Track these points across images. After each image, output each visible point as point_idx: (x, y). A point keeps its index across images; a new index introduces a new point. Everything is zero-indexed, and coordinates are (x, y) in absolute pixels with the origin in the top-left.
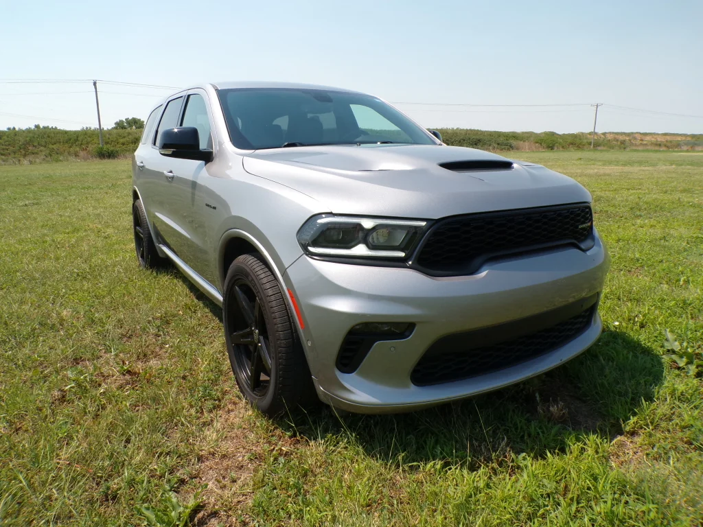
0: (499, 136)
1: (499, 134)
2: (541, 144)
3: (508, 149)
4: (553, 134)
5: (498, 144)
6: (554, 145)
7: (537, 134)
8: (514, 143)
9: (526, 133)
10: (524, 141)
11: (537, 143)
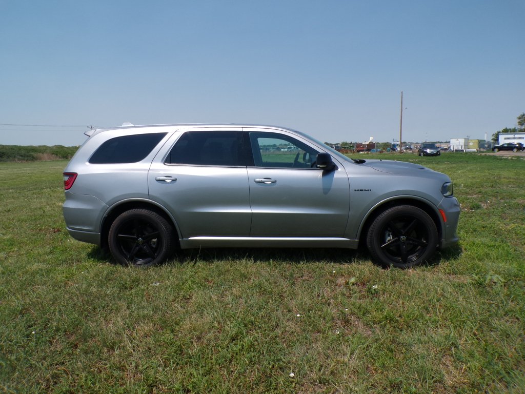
0: (20, 149)
1: (20, 148)
2: (57, 155)
3: (32, 160)
4: (61, 147)
5: (22, 156)
6: (67, 155)
7: (50, 147)
8: (35, 155)
9: (42, 146)
10: (43, 153)
11: (53, 154)
